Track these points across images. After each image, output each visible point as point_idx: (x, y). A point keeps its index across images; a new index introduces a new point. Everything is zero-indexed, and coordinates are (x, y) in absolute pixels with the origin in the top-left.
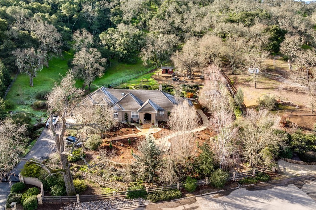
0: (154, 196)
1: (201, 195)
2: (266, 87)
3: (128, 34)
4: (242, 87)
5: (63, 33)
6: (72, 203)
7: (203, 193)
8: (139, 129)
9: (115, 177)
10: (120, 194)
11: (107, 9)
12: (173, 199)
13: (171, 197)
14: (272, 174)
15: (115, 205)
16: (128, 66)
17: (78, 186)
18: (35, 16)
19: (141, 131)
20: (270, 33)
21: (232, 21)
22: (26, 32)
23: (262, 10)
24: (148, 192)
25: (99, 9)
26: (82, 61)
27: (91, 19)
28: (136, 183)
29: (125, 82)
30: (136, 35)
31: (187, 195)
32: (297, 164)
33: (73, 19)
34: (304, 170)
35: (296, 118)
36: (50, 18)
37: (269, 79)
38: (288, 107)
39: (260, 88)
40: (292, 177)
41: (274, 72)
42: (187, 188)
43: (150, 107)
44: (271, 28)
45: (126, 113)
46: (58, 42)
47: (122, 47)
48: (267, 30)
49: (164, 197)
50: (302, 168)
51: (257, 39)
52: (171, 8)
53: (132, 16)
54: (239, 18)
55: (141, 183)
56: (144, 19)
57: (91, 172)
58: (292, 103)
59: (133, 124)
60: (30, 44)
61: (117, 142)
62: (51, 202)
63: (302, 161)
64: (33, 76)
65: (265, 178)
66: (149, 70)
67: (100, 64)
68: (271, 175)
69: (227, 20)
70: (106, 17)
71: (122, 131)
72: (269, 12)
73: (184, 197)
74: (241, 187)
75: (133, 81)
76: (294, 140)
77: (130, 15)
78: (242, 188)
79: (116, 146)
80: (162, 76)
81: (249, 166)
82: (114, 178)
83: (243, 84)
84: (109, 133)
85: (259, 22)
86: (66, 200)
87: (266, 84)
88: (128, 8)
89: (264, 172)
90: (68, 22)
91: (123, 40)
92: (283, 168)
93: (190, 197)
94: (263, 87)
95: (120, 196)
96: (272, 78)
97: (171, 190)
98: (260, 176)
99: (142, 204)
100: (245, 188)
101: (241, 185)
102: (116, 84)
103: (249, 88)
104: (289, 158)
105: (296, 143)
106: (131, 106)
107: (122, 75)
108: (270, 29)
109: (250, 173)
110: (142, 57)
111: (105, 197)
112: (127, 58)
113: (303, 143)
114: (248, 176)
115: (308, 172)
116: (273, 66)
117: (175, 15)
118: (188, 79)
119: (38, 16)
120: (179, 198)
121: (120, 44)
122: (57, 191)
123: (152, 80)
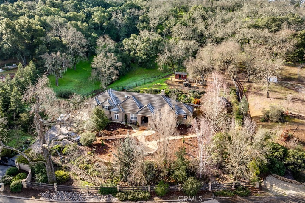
0: (122, 195)
1: (169, 200)
2: (279, 97)
3: (149, 40)
4: (254, 96)
5: (90, 39)
6: (51, 191)
7: (172, 199)
8: (134, 130)
9: (97, 172)
10: (94, 188)
11: (136, 17)
12: (140, 201)
13: (138, 198)
14: (254, 189)
15: (85, 198)
16: (147, 70)
17: (60, 176)
18: (68, 24)
19: (135, 133)
20: (297, 39)
21: (256, 27)
22: (57, 38)
23: (294, 15)
24: (118, 190)
25: (128, 16)
26: (99, 65)
27: (120, 26)
28: (113, 180)
29: (140, 85)
30: (156, 41)
31: (155, 198)
32: (289, 182)
33: (103, 27)
34: (294, 190)
35: (302, 133)
36: (81, 26)
37: (287, 89)
38: (296, 120)
39: (274, 97)
40: (276, 196)
41: (296, 81)
42: (157, 192)
43: (147, 111)
44: (299, 34)
45: (126, 115)
46: (84, 47)
47: (142, 52)
48: (295, 36)
49: (131, 197)
50: (292, 187)
51: (281, 46)
52: (196, 14)
53: (158, 23)
54: (265, 23)
55: (118, 181)
56: (169, 25)
57: (78, 166)
58: (304, 116)
59: (131, 126)
60: (60, 48)
61: (110, 141)
62: (34, 187)
63: (295, 180)
64: (58, 77)
65: (244, 193)
66: (165, 75)
67: (116, 68)
68: (253, 191)
69: (252, 25)
70: (133, 24)
71: (118, 131)
72: (301, 16)
73: (151, 200)
74: (214, 198)
75: (146, 85)
76: (289, 156)
77: (156, 22)
78: (215, 200)
79: (108, 144)
80: (175, 81)
81: (232, 178)
82: (95, 173)
83: (255, 93)
84: (106, 132)
85: (286, 27)
86: (47, 187)
87: (281, 94)
88: (155, 15)
89: (245, 187)
90: (99, 29)
91: (142, 46)
92: (270, 185)
93: (157, 201)
94: (277, 97)
95: (93, 190)
96: (291, 88)
97: (142, 191)
98: (239, 190)
99: (109, 201)
100: (218, 200)
101: (215, 197)
102: (130, 87)
103: (261, 97)
104: (280, 175)
105: (290, 159)
106: (130, 109)
107: (139, 79)
108: (297, 35)
109: (230, 186)
110: (158, 62)
111: (80, 189)
112: (146, 63)
113: (300, 161)
114: (228, 188)
115: (298, 192)
116: (296, 74)
117: (200, 21)
118: (200, 85)
119: (71, 24)
120: (146, 200)
121: (140, 49)
122: (40, 178)
123: (165, 84)
